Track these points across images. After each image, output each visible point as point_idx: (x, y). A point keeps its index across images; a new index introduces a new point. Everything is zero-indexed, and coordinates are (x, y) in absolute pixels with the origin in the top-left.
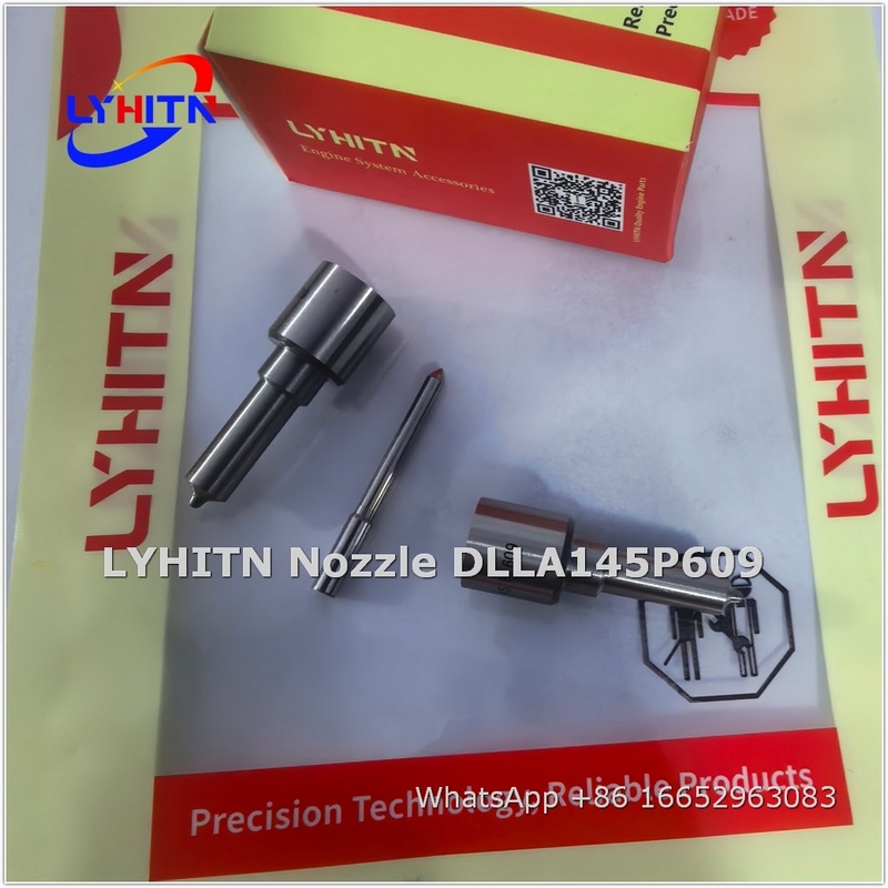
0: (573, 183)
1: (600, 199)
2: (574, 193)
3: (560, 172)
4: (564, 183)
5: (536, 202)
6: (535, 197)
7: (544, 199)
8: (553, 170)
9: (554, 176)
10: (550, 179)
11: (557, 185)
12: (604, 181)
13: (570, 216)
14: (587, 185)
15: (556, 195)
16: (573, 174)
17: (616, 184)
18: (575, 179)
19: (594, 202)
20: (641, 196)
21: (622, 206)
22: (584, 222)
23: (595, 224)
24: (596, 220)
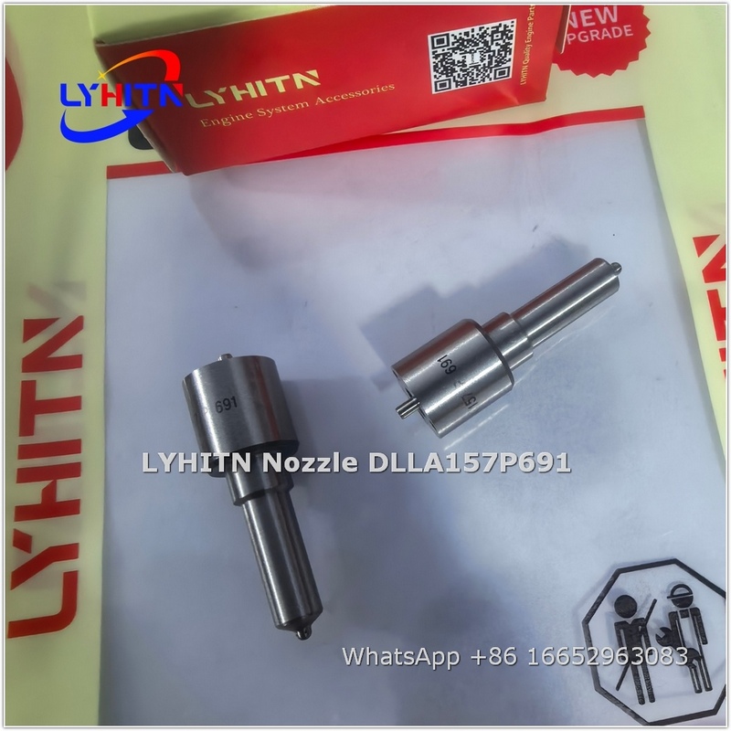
0: (468, 41)
1: (493, 47)
2: (470, 52)
3: (456, 32)
4: (461, 44)
5: (433, 80)
6: (433, 73)
7: (442, 73)
8: (451, 33)
9: (452, 39)
10: (448, 45)
11: (454, 49)
12: (497, 24)
13: (464, 83)
14: (482, 36)
15: (453, 63)
16: (469, 29)
17: (508, 23)
18: (471, 34)
19: (487, 54)
20: (531, 25)
21: (512, 47)
22: (477, 84)
23: (487, 81)
24: (488, 76)
